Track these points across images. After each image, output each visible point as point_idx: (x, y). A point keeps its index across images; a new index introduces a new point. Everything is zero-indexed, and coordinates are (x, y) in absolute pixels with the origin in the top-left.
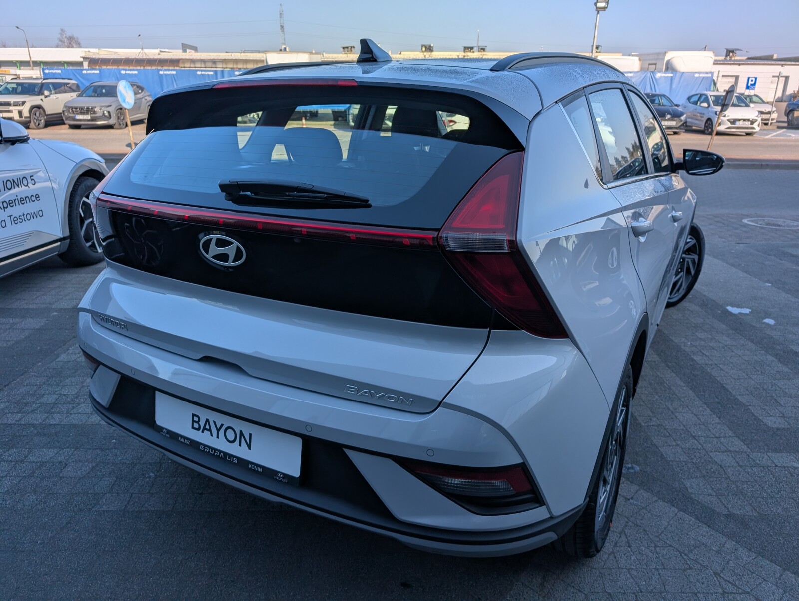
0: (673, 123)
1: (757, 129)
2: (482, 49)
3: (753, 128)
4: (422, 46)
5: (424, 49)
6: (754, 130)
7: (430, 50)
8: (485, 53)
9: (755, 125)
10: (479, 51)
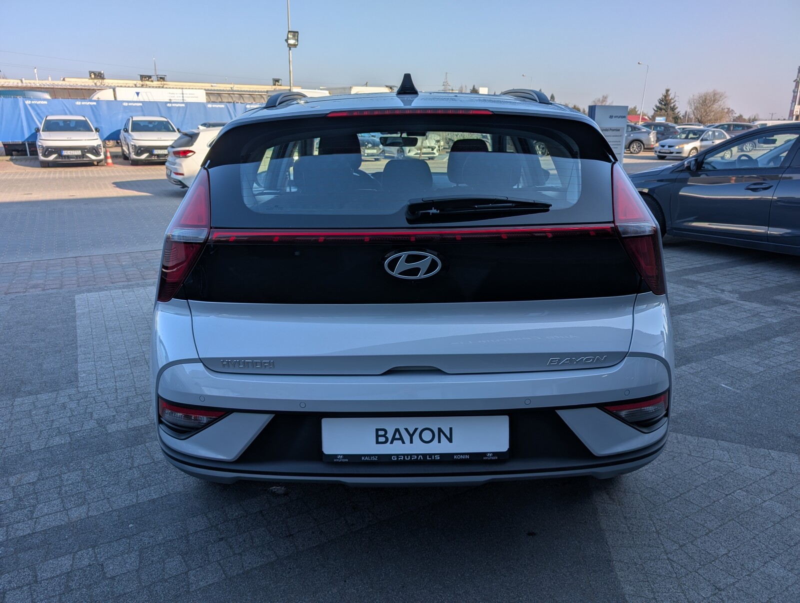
0: (375, 151)
1: (437, 154)
2: (161, 78)
3: (434, 154)
4: (90, 73)
5: (93, 76)
6: (435, 155)
7: (101, 77)
8: (165, 83)
9: (435, 151)
10: (158, 81)
